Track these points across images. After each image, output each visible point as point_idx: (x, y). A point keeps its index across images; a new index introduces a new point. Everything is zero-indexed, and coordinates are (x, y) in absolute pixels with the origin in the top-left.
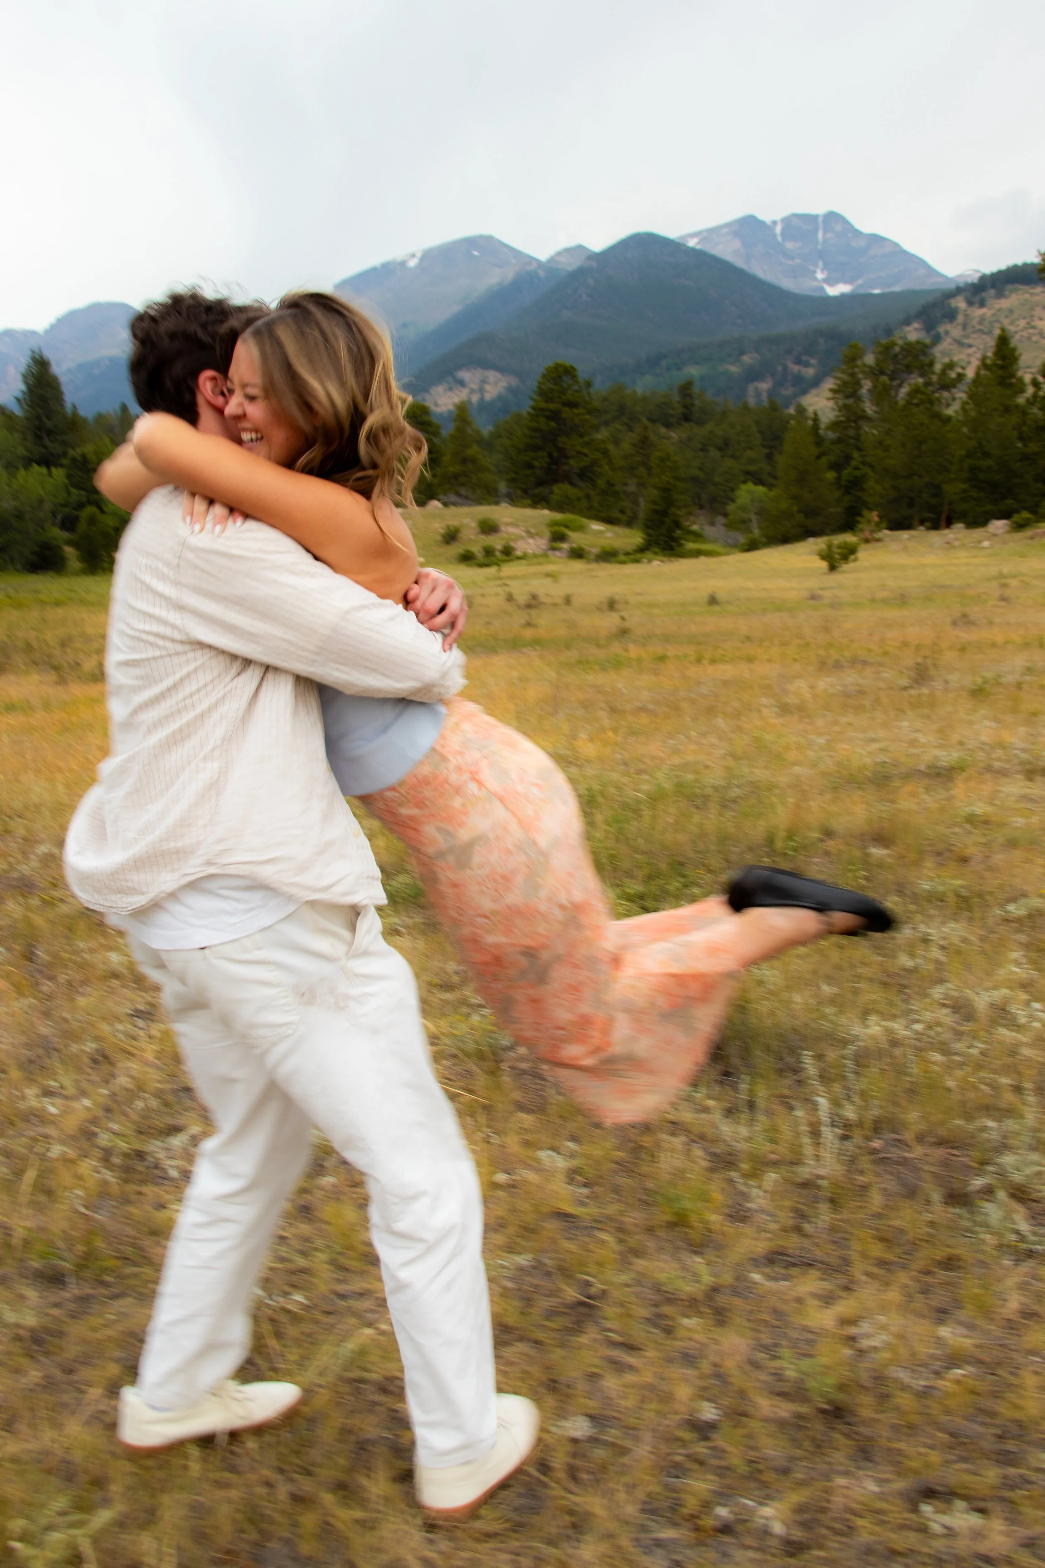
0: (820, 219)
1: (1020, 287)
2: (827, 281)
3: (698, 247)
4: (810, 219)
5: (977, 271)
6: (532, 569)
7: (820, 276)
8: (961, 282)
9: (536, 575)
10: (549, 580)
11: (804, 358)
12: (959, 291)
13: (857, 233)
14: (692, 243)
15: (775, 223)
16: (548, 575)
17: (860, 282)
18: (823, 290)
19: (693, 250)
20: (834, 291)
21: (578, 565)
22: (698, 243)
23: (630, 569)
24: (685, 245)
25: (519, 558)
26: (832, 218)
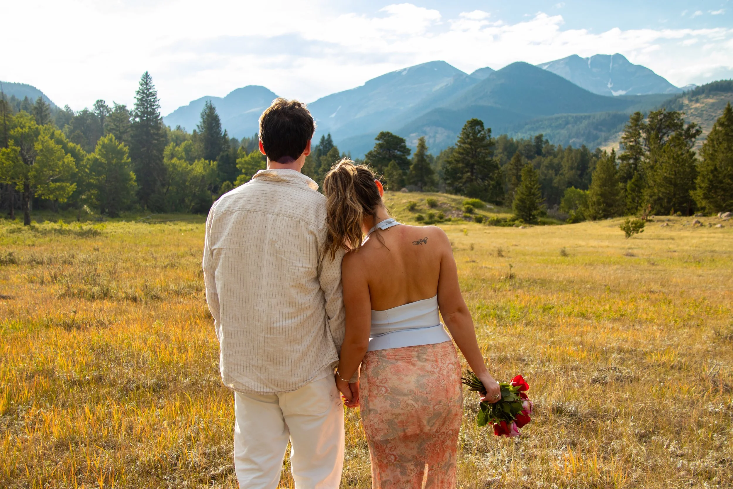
0: (611, 57)
1: (719, 93)
2: (612, 88)
3: (547, 70)
4: (606, 57)
5: (694, 85)
6: (453, 227)
7: (609, 86)
8: (686, 90)
9: (455, 230)
10: (461, 234)
11: (599, 127)
12: (684, 94)
13: (631, 65)
14: (545, 68)
15: (587, 59)
16: (462, 231)
17: (630, 89)
18: (611, 92)
19: (545, 71)
20: (615, 94)
21: (478, 226)
22: (548, 68)
23: (507, 230)
24: (541, 69)
25: (446, 220)
26: (618, 57)
